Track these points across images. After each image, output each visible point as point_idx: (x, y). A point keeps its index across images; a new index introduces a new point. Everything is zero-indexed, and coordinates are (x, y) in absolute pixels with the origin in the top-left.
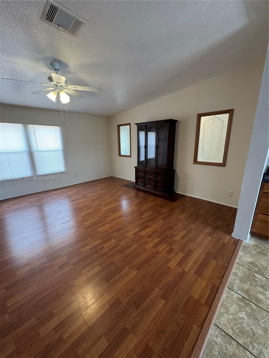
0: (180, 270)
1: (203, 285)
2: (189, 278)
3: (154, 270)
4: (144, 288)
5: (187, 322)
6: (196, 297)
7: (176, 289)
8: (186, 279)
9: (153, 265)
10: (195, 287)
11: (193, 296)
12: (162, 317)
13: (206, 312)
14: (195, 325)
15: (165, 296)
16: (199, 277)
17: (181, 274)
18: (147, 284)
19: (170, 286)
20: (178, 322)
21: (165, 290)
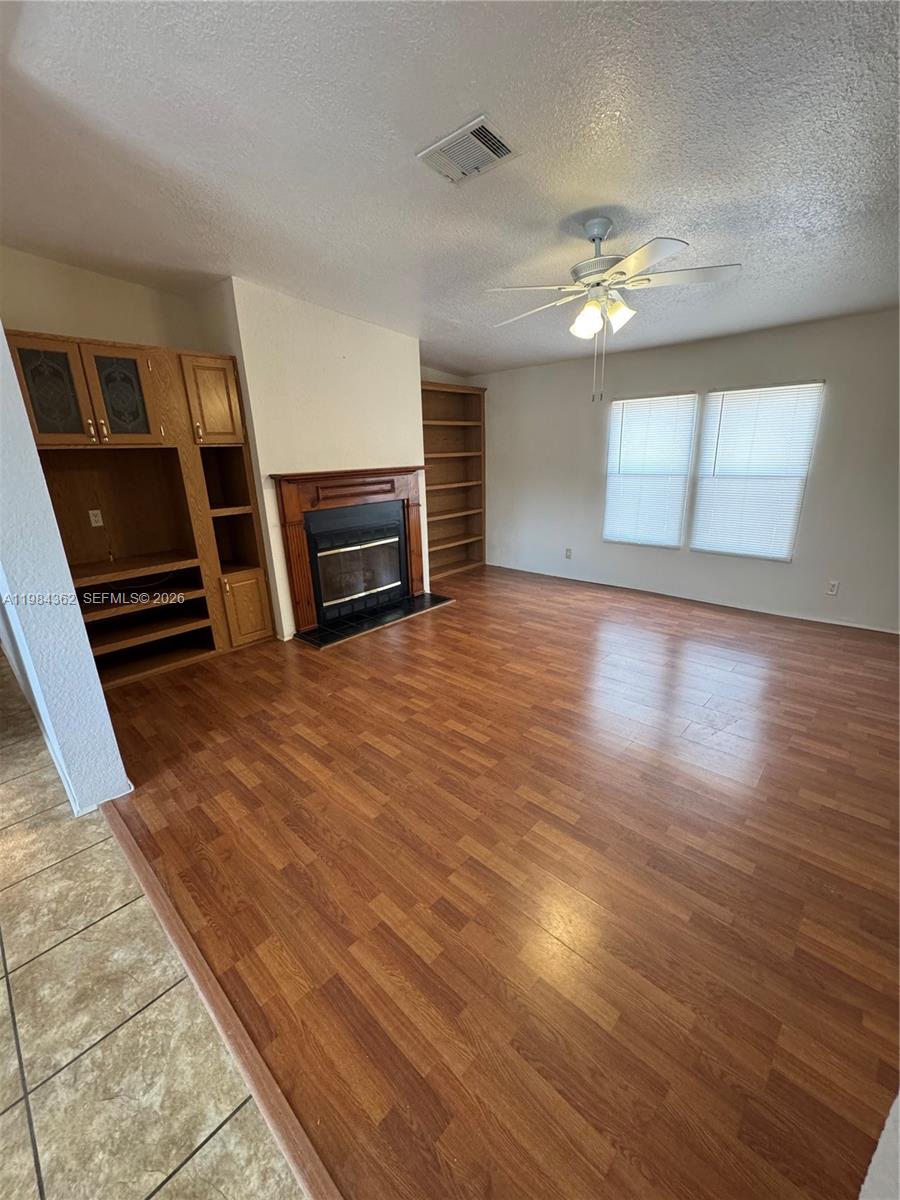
0: (356, 927)
1: (286, 989)
2: (322, 948)
3: (369, 853)
4: (325, 831)
5: (219, 907)
6: (261, 950)
7: (300, 900)
8: (322, 936)
9: (391, 855)
10: (288, 958)
11: (267, 942)
12: (252, 860)
13: (216, 964)
14: (205, 924)
15: (290, 871)
16: (317, 987)
17: (344, 926)
18: (331, 837)
19: (312, 886)
20: (229, 888)
21: (306, 874)
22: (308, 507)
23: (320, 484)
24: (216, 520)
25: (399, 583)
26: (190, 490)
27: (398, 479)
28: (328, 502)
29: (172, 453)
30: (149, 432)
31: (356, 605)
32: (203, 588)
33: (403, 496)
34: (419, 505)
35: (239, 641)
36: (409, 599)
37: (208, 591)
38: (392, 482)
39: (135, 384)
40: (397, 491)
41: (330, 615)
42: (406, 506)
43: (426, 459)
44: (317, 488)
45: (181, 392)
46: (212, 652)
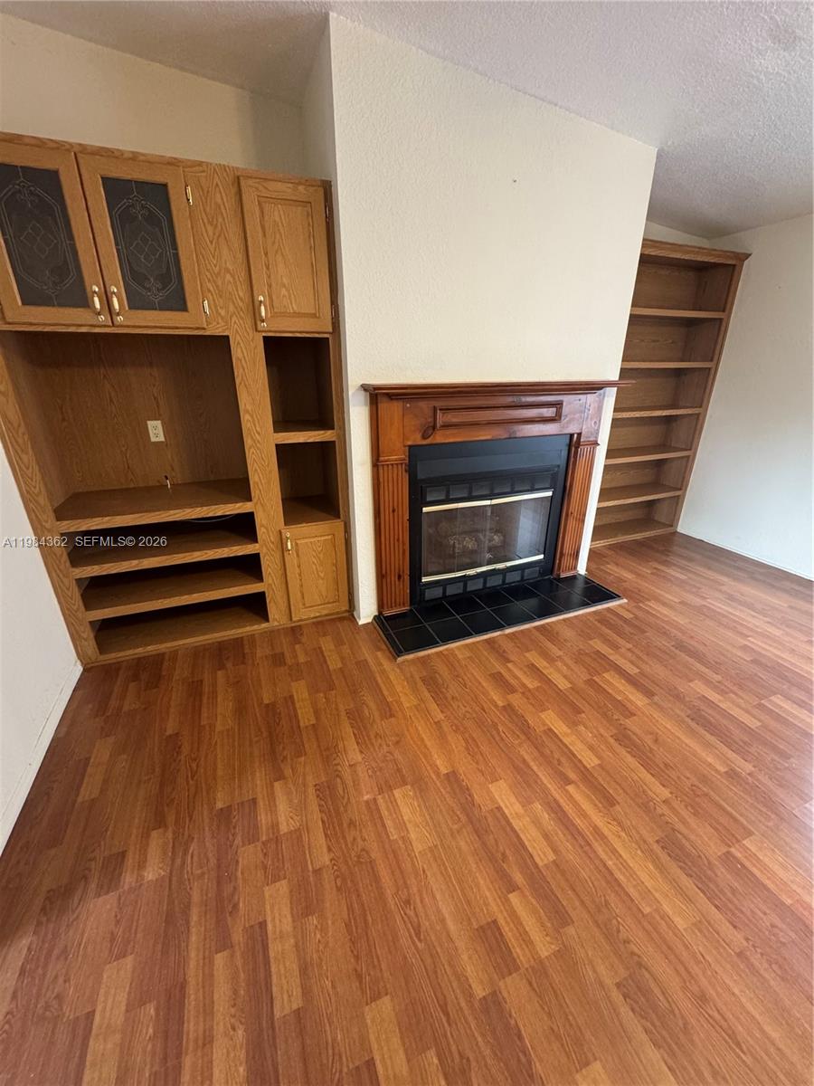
22: (416, 439)
23: (439, 404)
24: (281, 449)
25: (541, 557)
26: (245, 401)
27: (570, 401)
28: (448, 432)
29: (221, 345)
30: (185, 309)
31: (469, 583)
32: (256, 541)
33: (573, 429)
34: (596, 444)
35: (302, 614)
36: (551, 581)
37: (263, 546)
38: (558, 405)
39: (166, 230)
40: (564, 420)
41: (430, 594)
42: (575, 445)
43: (623, 371)
44: (435, 409)
45: (237, 243)
46: (264, 625)
